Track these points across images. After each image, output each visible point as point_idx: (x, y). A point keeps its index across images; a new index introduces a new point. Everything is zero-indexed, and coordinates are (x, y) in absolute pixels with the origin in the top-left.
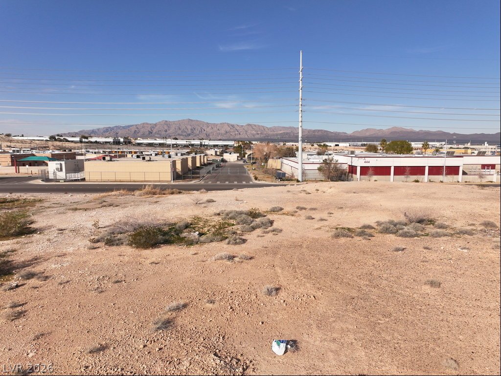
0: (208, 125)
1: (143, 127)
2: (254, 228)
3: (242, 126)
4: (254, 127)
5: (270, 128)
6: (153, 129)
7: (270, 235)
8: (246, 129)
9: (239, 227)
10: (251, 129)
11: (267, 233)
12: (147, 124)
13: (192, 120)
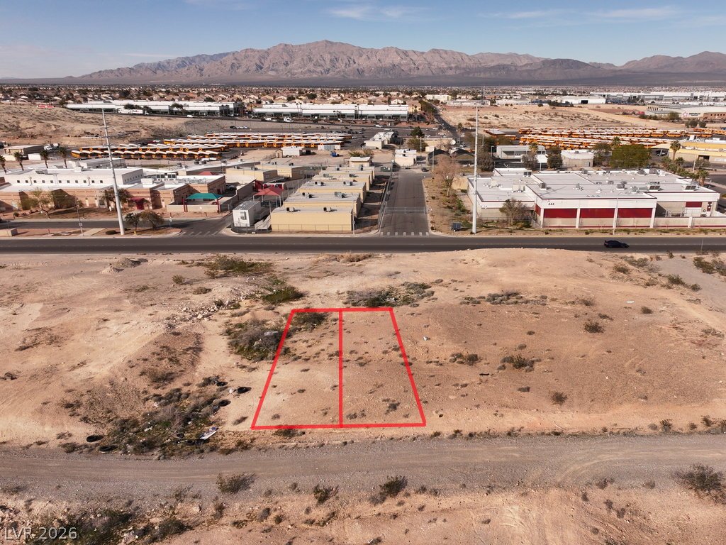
0: (361, 51)
1: (246, 57)
2: (423, 297)
3: (423, 53)
4: (444, 55)
5: (473, 56)
6: (263, 61)
7: (431, 301)
8: (429, 59)
9: (416, 295)
10: (439, 58)
11: (430, 300)
12: (253, 50)
13: (331, 43)
